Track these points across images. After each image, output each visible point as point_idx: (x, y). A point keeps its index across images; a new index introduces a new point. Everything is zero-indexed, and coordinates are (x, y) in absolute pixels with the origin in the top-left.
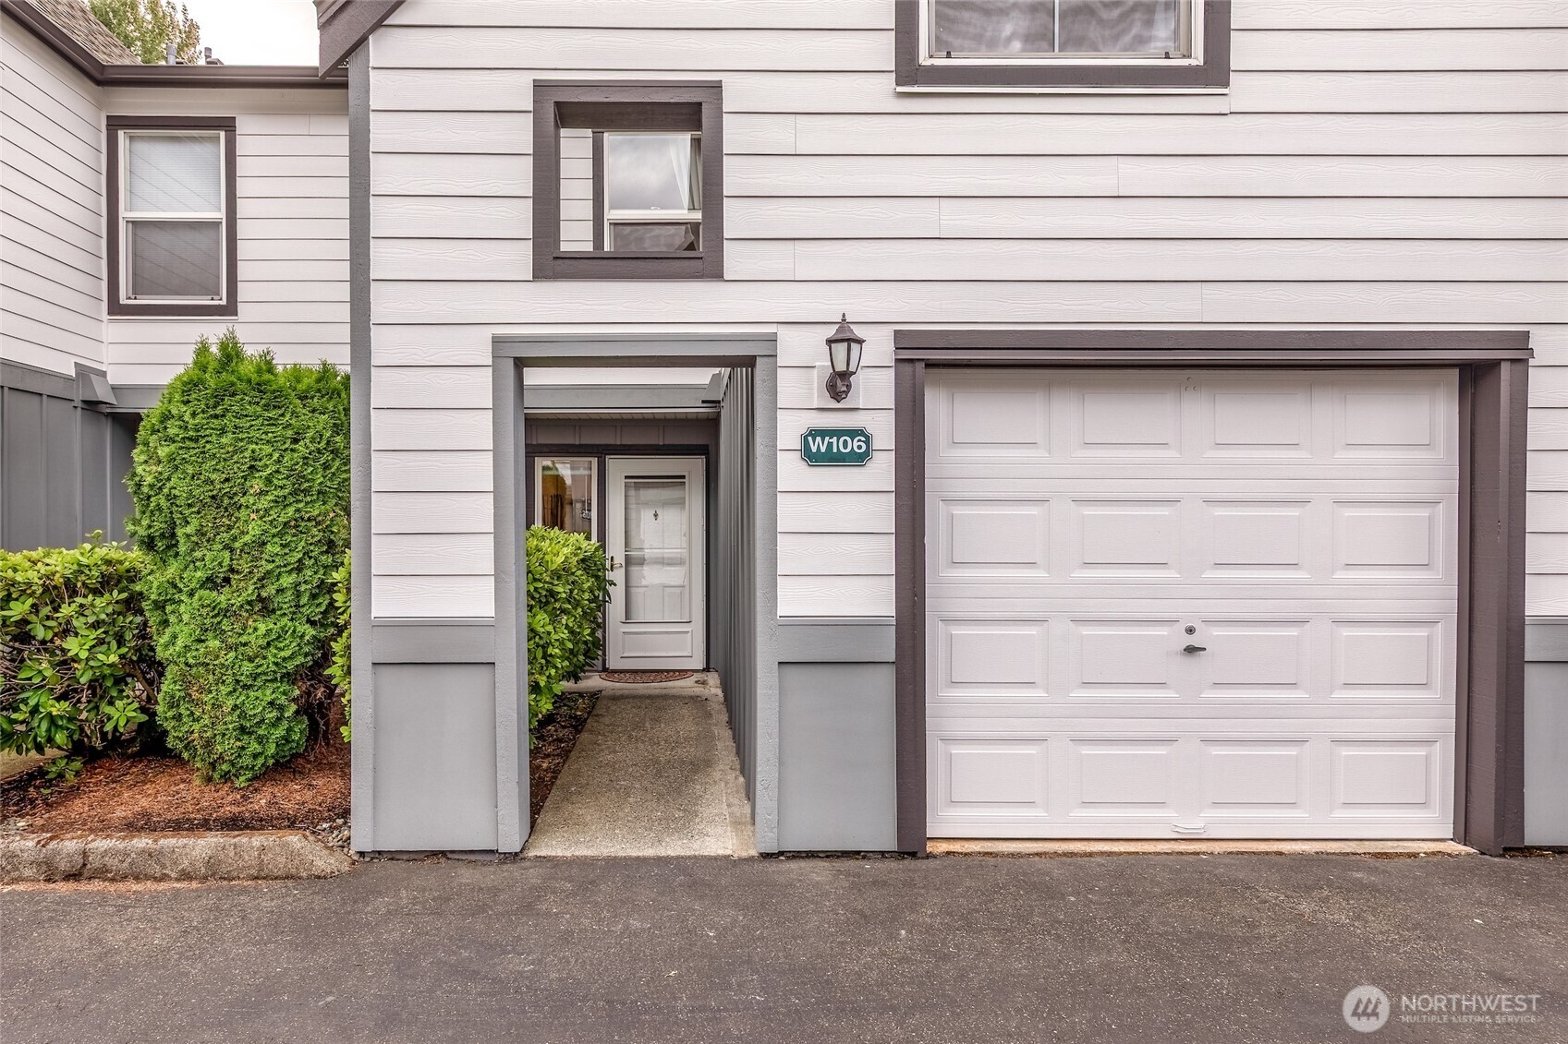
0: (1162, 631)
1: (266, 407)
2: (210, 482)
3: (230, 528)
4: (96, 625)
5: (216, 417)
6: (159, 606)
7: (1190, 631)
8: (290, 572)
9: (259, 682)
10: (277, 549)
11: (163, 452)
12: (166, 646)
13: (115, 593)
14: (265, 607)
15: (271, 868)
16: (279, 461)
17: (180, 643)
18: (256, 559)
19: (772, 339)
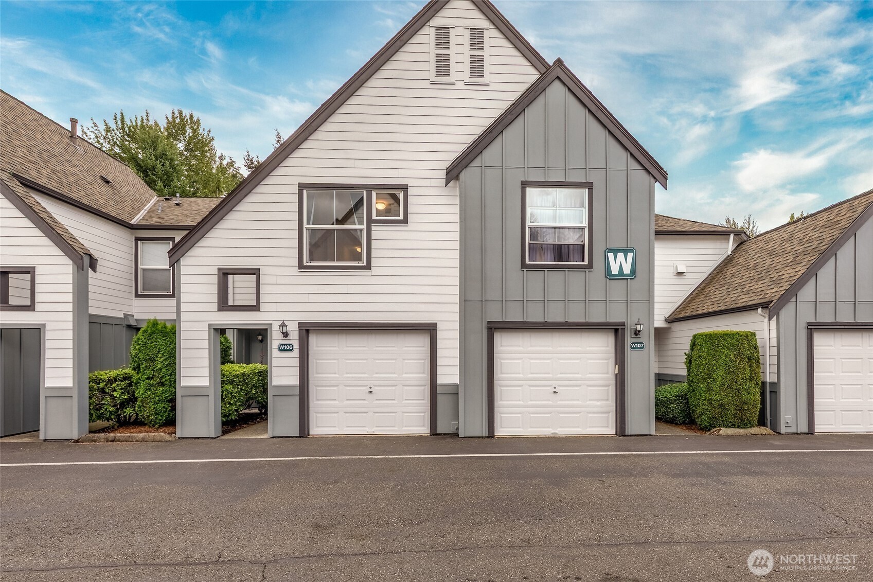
0: (364, 388)
1: (163, 337)
2: (148, 354)
3: (153, 365)
4: (121, 389)
5: (150, 339)
6: (136, 384)
7: (371, 388)
8: (168, 376)
9: (160, 402)
10: (165, 370)
11: (137, 347)
12: (138, 393)
13: (127, 381)
14: (162, 384)
15: (156, 439)
16: (166, 349)
17: (141, 393)
18: (159, 373)
19: (271, 324)
